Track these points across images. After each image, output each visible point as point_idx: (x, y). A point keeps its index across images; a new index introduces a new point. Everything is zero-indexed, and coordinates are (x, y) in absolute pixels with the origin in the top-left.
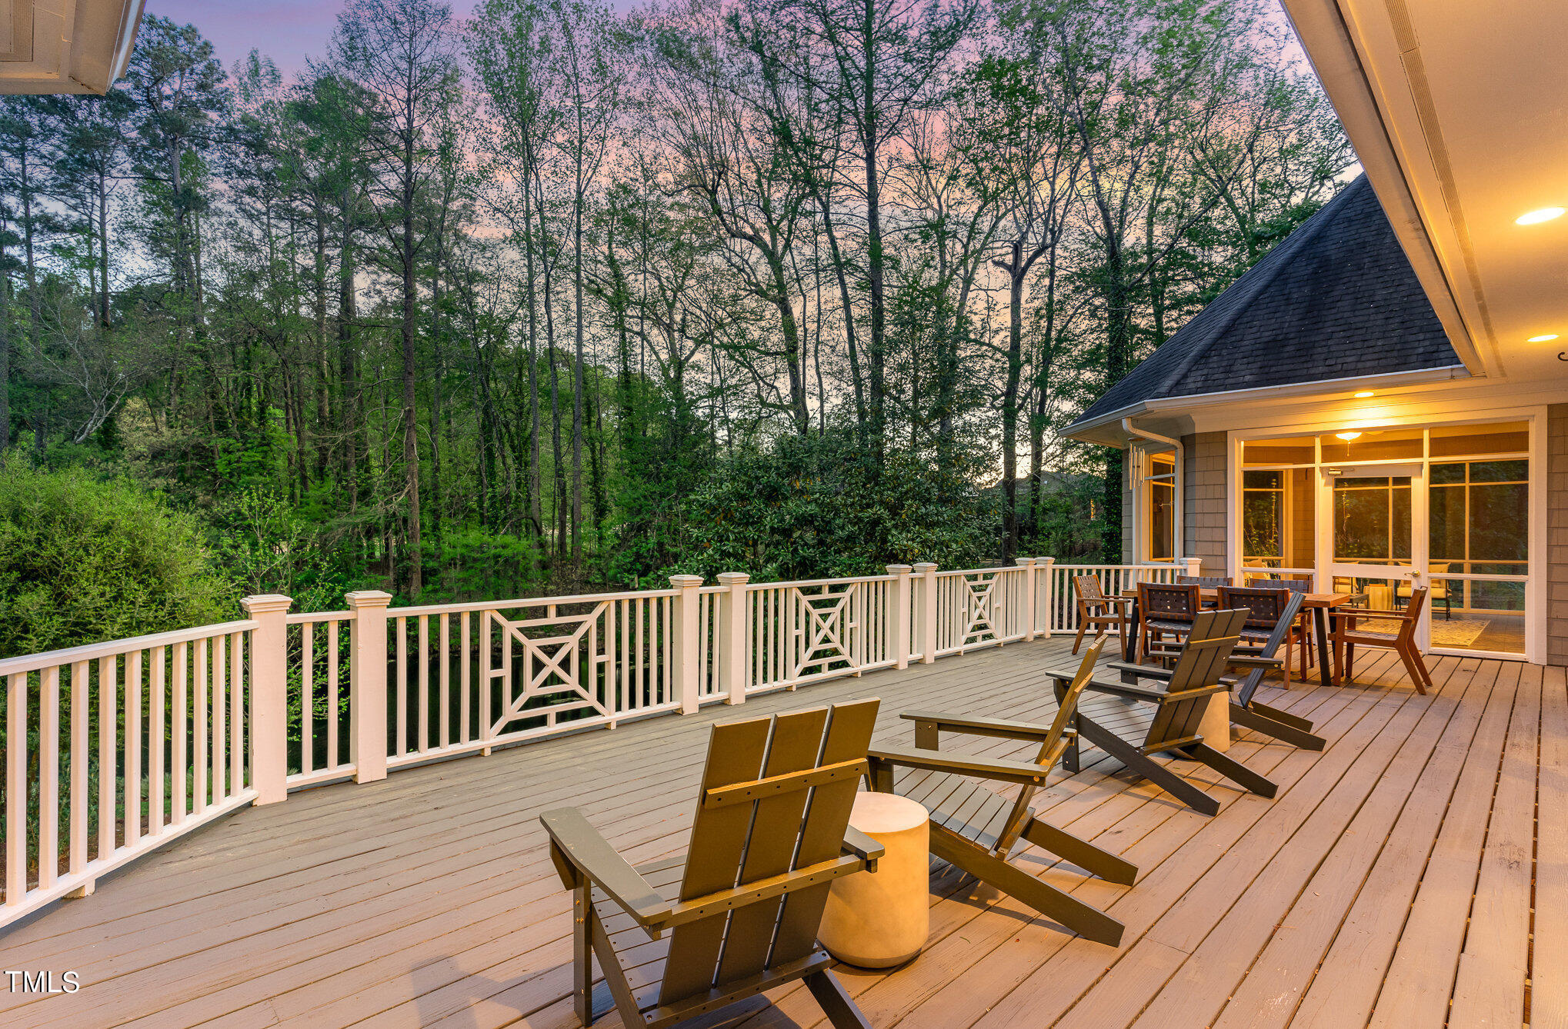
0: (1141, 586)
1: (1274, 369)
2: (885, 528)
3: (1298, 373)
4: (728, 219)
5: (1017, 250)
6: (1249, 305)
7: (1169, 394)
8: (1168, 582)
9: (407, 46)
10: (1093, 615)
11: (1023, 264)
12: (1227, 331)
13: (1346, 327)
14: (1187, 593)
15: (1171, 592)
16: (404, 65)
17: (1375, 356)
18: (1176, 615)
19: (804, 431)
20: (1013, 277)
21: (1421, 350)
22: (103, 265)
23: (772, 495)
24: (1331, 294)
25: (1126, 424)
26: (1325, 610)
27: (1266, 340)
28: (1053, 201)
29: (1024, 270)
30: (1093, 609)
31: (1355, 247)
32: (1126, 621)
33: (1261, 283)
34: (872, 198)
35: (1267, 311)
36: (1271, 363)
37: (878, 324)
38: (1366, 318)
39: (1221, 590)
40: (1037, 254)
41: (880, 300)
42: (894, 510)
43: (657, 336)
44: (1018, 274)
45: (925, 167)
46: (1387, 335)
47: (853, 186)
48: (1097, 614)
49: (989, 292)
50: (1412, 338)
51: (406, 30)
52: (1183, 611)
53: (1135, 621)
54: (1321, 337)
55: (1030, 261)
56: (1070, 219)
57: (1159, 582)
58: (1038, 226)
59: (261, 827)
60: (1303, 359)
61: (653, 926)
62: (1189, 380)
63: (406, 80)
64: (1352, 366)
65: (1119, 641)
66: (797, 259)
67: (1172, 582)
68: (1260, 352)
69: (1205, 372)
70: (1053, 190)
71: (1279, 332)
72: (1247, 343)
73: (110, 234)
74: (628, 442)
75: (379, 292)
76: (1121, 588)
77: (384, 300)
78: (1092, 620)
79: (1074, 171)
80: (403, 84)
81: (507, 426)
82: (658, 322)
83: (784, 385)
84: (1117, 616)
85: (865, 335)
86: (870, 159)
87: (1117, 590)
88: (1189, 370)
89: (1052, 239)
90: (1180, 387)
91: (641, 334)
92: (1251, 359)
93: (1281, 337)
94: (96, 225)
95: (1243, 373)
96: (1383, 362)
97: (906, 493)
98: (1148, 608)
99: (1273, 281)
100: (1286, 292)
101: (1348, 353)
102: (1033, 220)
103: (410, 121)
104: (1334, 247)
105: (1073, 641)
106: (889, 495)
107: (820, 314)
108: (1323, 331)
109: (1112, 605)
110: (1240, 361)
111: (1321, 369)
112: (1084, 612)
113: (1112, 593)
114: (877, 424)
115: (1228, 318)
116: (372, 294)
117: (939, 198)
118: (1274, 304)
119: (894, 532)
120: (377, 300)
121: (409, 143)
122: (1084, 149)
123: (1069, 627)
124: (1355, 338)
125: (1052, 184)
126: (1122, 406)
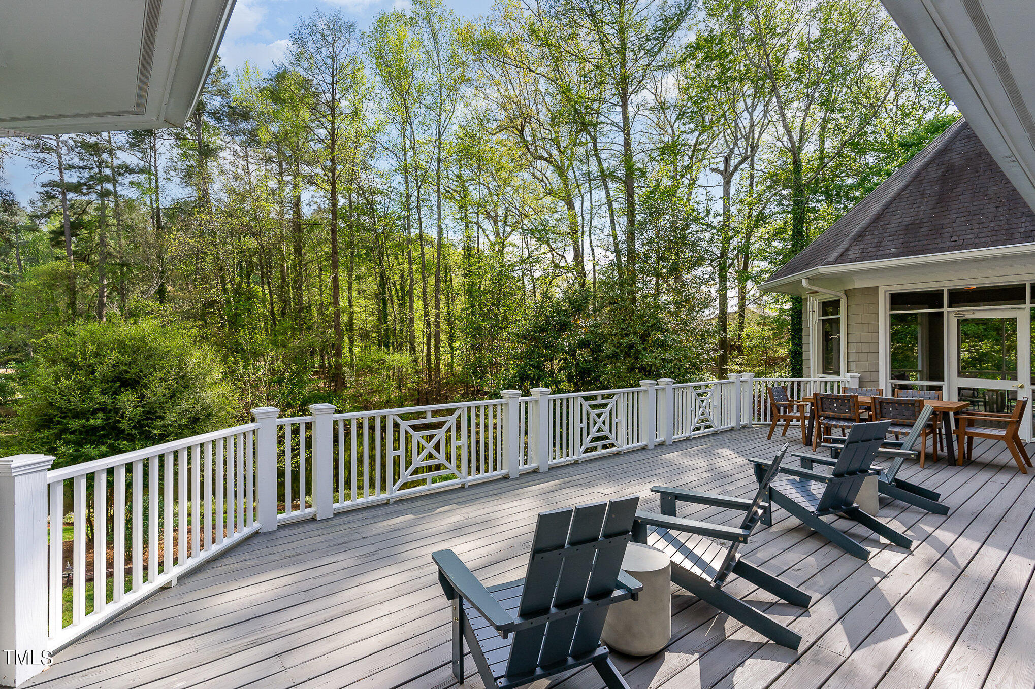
0: (815, 394)
1: (913, 244)
2: (637, 350)
3: (931, 246)
4: (532, 148)
5: (727, 160)
6: (894, 199)
7: (836, 262)
8: (835, 393)
9: (331, 49)
10: (782, 413)
11: (731, 169)
12: (877, 218)
13: (966, 214)
14: (849, 400)
15: (837, 400)
16: (329, 61)
17: (989, 234)
18: (842, 415)
19: (583, 285)
20: (724, 178)
21: (1023, 230)
22: (157, 192)
23: (563, 327)
24: (955, 190)
25: (804, 283)
26: (951, 414)
27: (907, 223)
28: (752, 126)
29: (732, 174)
30: (782, 409)
31: (972, 156)
32: (806, 418)
33: (902, 184)
34: (626, 130)
35: (908, 203)
36: (910, 240)
37: (631, 214)
38: (982, 207)
39: (874, 399)
40: (741, 163)
41: (633, 197)
42: (644, 338)
43: (487, 225)
44: (727, 175)
45: (662, 108)
46: (997, 219)
47: (614, 124)
48: (785, 412)
49: (708, 188)
50: (1016, 221)
51: (330, 39)
52: (846, 413)
53: (812, 418)
54: (948, 221)
55: (736, 168)
56: (765, 137)
57: (829, 393)
58: (742, 143)
59: (264, 547)
60: (934, 237)
61: (505, 630)
62: (850, 252)
63: (331, 70)
64: (971, 241)
65: (801, 429)
66: (577, 173)
67: (839, 392)
68: (903, 232)
69: (862, 246)
70: (752, 119)
71: (916, 218)
72: (893, 226)
73: (161, 173)
74: (470, 293)
75: (316, 203)
76: (802, 396)
77: (319, 207)
78: (782, 417)
79: (766, 105)
80: (328, 72)
81: (394, 285)
82: (488, 216)
83: (570, 256)
84: (799, 414)
85: (623, 221)
86: (624, 106)
87: (798, 397)
88: (850, 245)
89: (751, 151)
90: (843, 257)
91: (477, 223)
92: (895, 237)
93: (918, 222)
94: (153, 168)
95: (890, 247)
96: (994, 238)
97: (651, 326)
98: (820, 410)
99: (912, 181)
100: (922, 189)
101: (968, 232)
102: (738, 140)
103: (333, 96)
104: (957, 156)
105: (768, 430)
106: (640, 328)
107: (592, 208)
108: (949, 216)
109: (795, 407)
110: (888, 239)
111: (947, 244)
112: (775, 411)
113: (795, 398)
114: (632, 280)
115: (878, 208)
116: (312, 204)
117: (672, 127)
118: (912, 198)
119: (643, 352)
120: (315, 207)
121: (333, 109)
122: (772, 91)
123: (765, 420)
124: (973, 222)
125: (751, 114)
126: (802, 270)
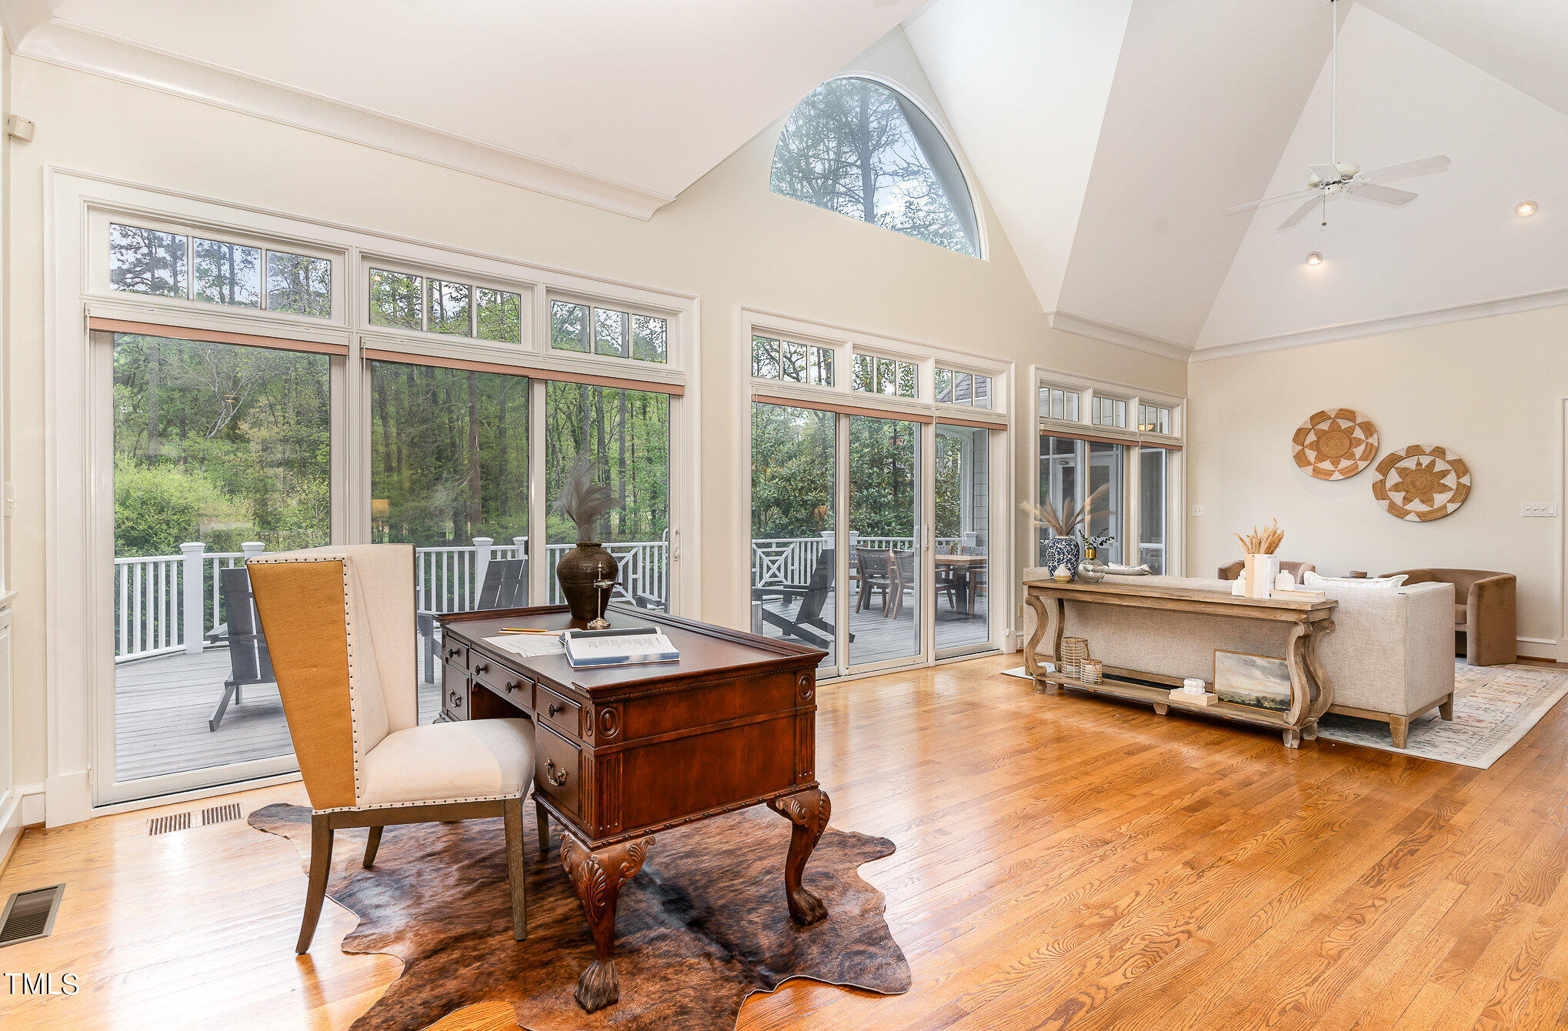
22: (233, 283)
